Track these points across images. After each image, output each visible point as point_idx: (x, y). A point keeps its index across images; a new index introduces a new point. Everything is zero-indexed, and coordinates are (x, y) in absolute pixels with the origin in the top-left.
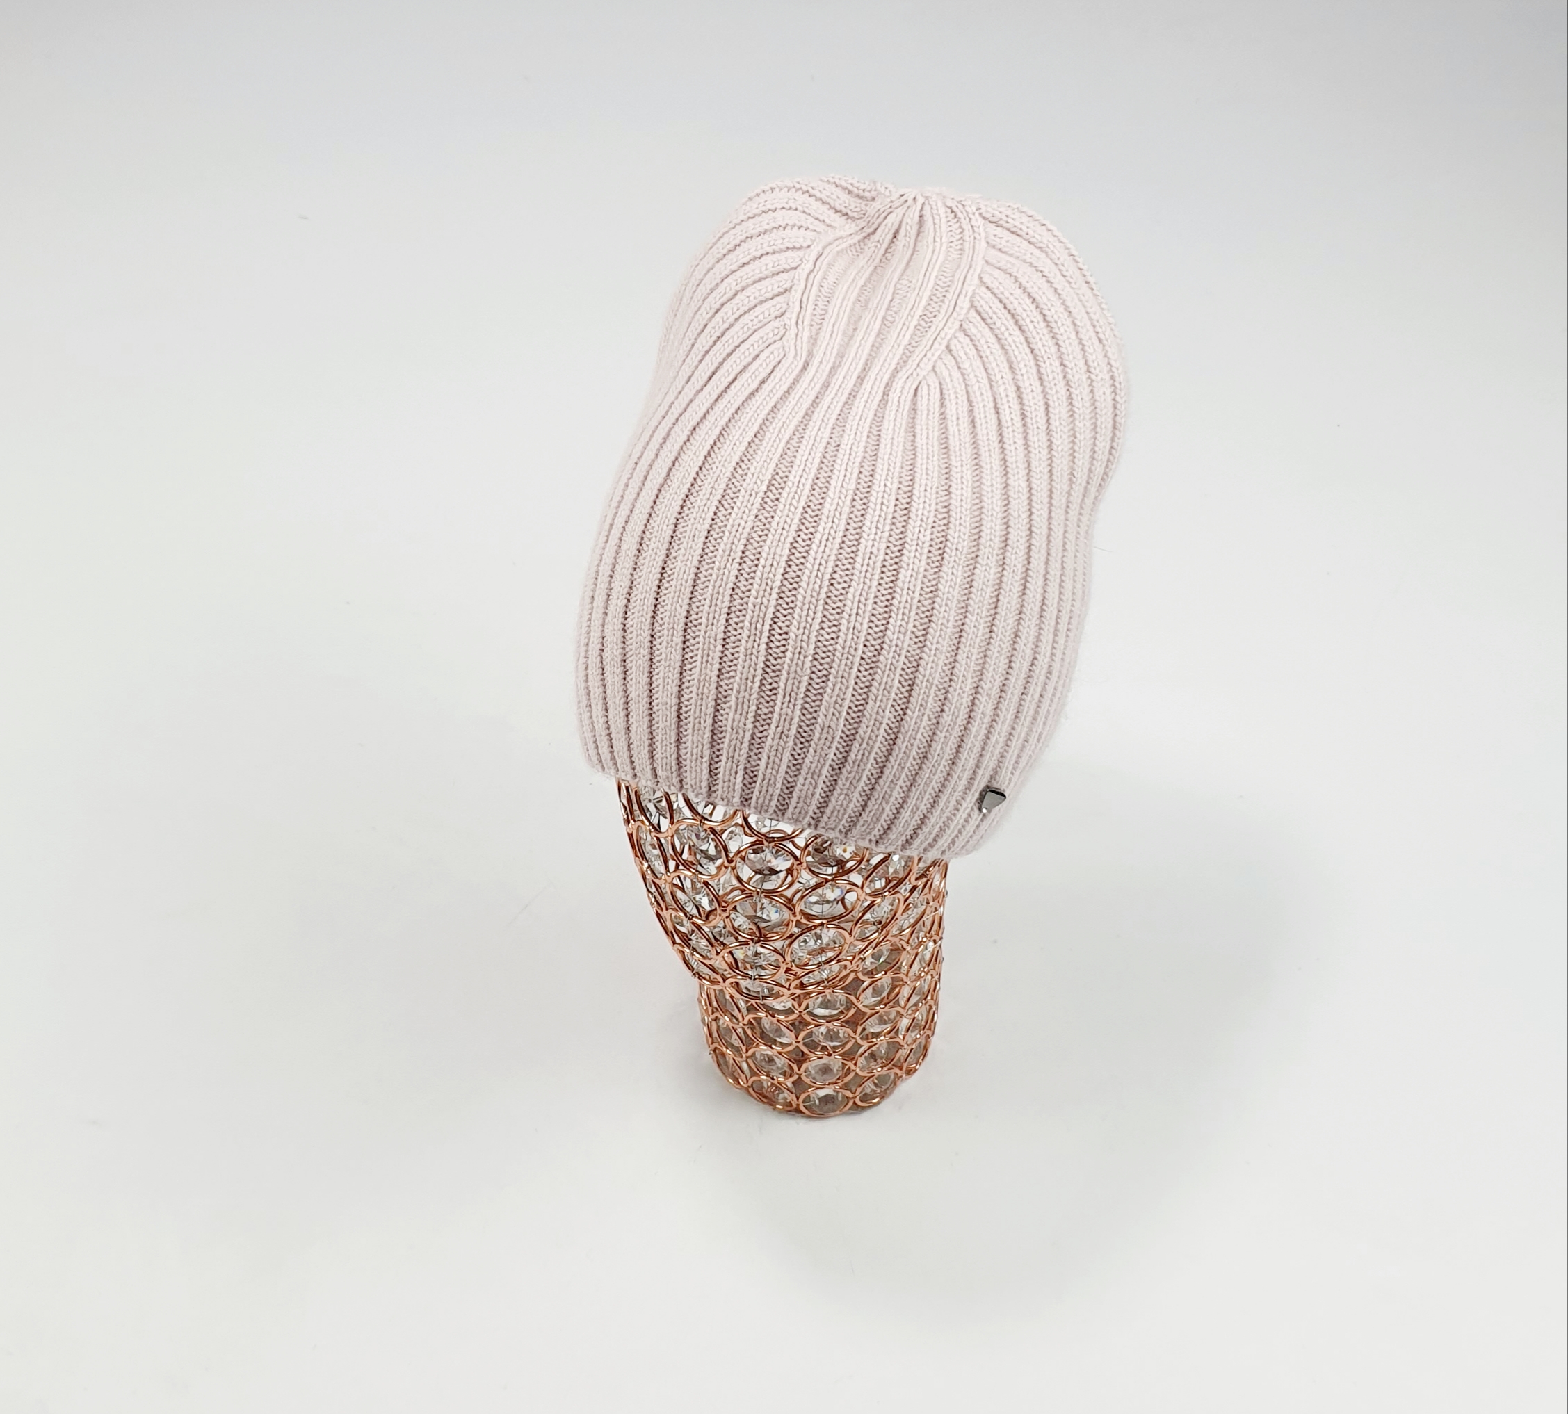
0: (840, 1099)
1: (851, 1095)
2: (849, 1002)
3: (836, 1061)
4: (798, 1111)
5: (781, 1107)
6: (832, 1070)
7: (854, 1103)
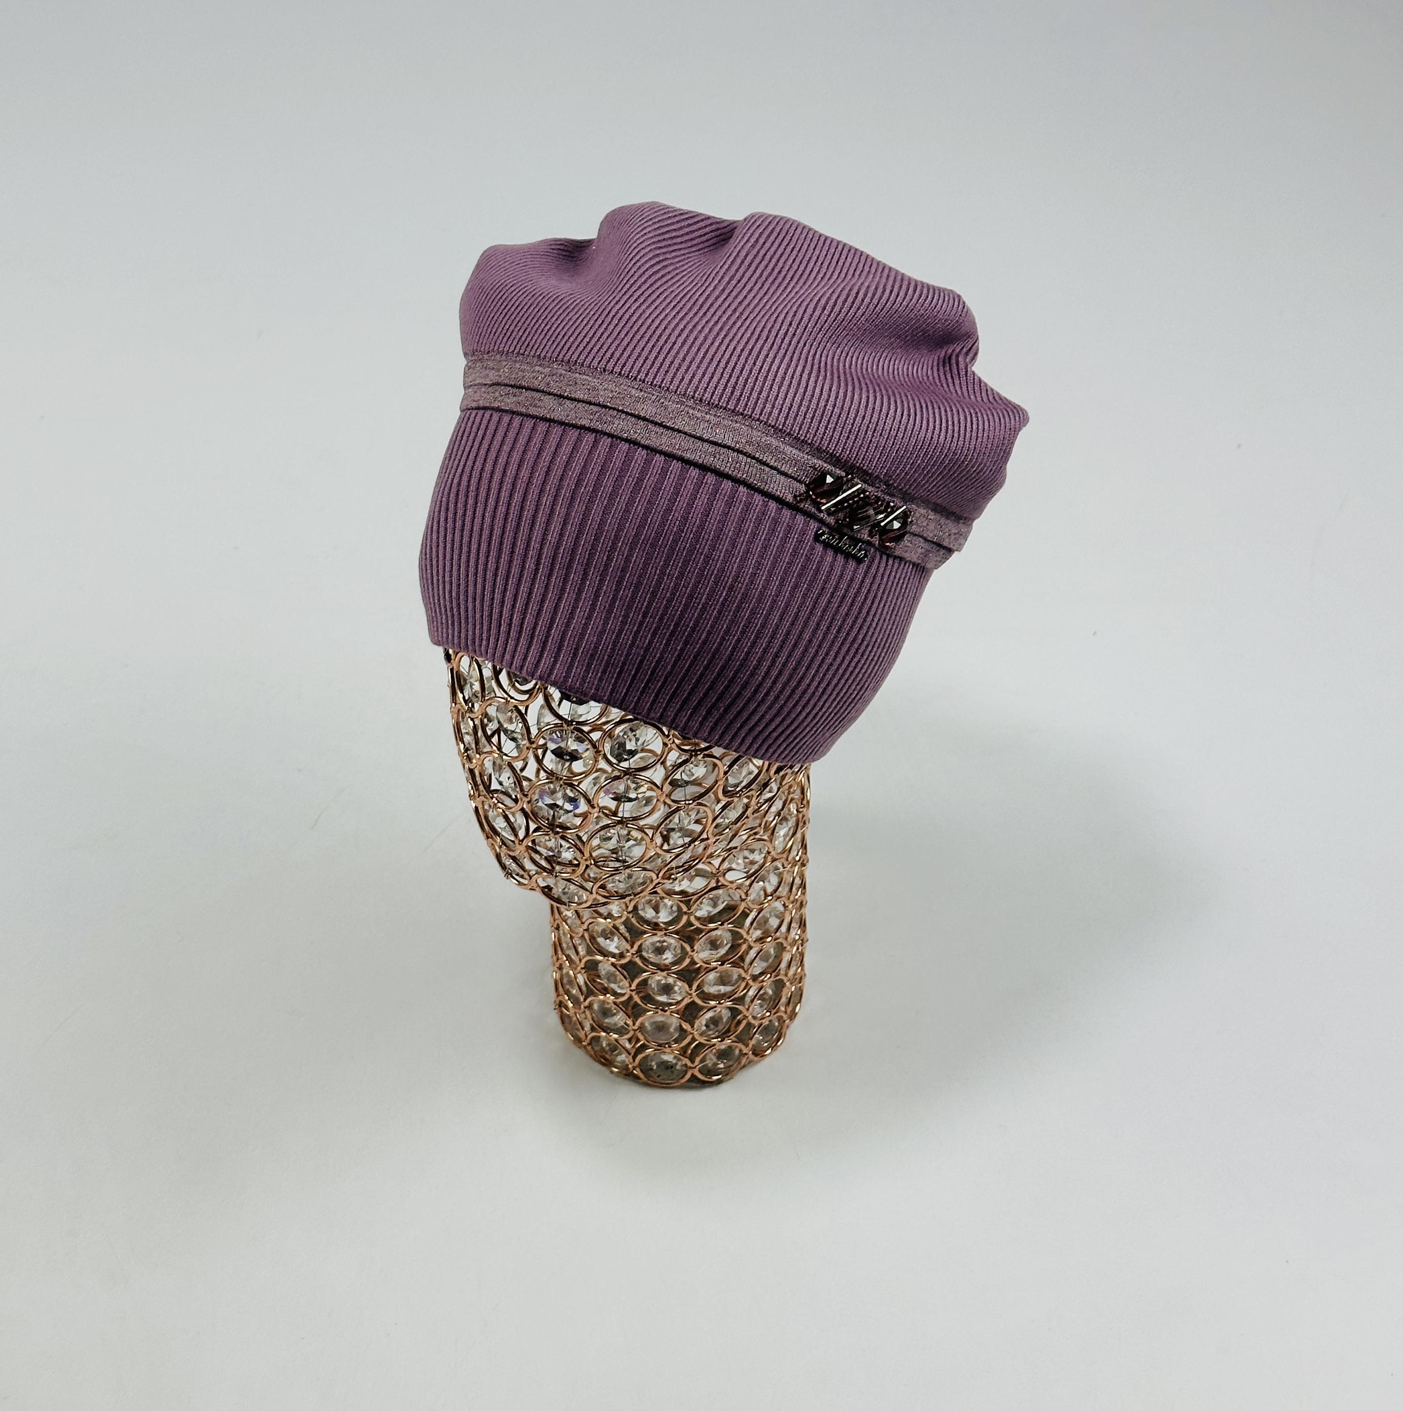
0: (678, 1067)
1: (689, 1064)
2: (684, 953)
3: (674, 1021)
4: (636, 1078)
5: (616, 1070)
6: (668, 1028)
7: (693, 1075)
